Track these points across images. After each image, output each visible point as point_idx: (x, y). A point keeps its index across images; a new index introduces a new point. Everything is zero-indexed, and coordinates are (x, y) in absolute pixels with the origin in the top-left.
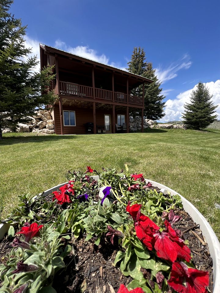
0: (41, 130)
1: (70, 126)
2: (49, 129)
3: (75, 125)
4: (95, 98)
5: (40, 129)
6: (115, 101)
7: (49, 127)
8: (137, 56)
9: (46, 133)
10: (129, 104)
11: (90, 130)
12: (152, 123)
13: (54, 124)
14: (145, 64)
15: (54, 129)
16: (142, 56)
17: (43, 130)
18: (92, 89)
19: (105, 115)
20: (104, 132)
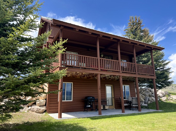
0: (30, 107)
1: (65, 101)
2: (40, 106)
3: (71, 100)
4: (100, 69)
5: (28, 107)
6: (122, 72)
7: (40, 103)
8: (133, 23)
9: (36, 112)
10: (138, 74)
11: (89, 106)
12: (163, 94)
13: (46, 99)
14: (144, 30)
15: (46, 105)
16: (139, 24)
17: (33, 107)
18: (97, 59)
19: (106, 85)
20: (106, 108)
